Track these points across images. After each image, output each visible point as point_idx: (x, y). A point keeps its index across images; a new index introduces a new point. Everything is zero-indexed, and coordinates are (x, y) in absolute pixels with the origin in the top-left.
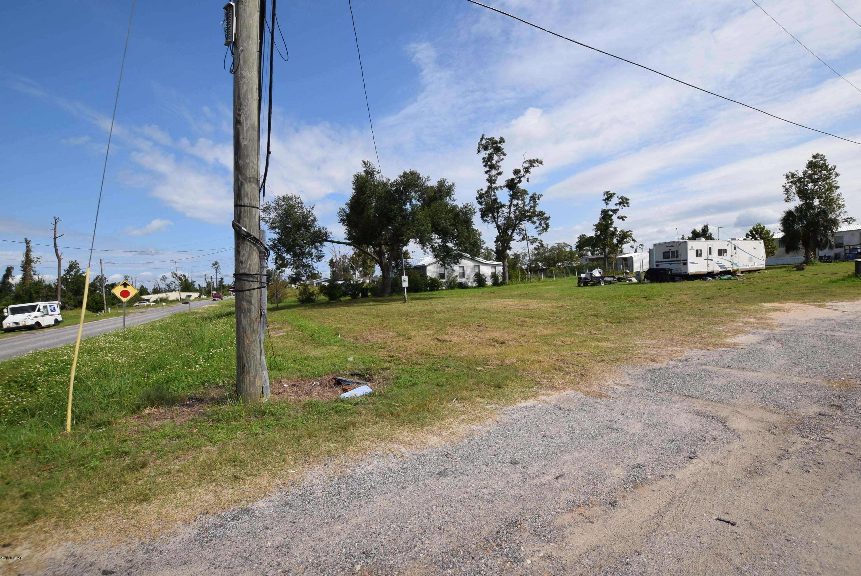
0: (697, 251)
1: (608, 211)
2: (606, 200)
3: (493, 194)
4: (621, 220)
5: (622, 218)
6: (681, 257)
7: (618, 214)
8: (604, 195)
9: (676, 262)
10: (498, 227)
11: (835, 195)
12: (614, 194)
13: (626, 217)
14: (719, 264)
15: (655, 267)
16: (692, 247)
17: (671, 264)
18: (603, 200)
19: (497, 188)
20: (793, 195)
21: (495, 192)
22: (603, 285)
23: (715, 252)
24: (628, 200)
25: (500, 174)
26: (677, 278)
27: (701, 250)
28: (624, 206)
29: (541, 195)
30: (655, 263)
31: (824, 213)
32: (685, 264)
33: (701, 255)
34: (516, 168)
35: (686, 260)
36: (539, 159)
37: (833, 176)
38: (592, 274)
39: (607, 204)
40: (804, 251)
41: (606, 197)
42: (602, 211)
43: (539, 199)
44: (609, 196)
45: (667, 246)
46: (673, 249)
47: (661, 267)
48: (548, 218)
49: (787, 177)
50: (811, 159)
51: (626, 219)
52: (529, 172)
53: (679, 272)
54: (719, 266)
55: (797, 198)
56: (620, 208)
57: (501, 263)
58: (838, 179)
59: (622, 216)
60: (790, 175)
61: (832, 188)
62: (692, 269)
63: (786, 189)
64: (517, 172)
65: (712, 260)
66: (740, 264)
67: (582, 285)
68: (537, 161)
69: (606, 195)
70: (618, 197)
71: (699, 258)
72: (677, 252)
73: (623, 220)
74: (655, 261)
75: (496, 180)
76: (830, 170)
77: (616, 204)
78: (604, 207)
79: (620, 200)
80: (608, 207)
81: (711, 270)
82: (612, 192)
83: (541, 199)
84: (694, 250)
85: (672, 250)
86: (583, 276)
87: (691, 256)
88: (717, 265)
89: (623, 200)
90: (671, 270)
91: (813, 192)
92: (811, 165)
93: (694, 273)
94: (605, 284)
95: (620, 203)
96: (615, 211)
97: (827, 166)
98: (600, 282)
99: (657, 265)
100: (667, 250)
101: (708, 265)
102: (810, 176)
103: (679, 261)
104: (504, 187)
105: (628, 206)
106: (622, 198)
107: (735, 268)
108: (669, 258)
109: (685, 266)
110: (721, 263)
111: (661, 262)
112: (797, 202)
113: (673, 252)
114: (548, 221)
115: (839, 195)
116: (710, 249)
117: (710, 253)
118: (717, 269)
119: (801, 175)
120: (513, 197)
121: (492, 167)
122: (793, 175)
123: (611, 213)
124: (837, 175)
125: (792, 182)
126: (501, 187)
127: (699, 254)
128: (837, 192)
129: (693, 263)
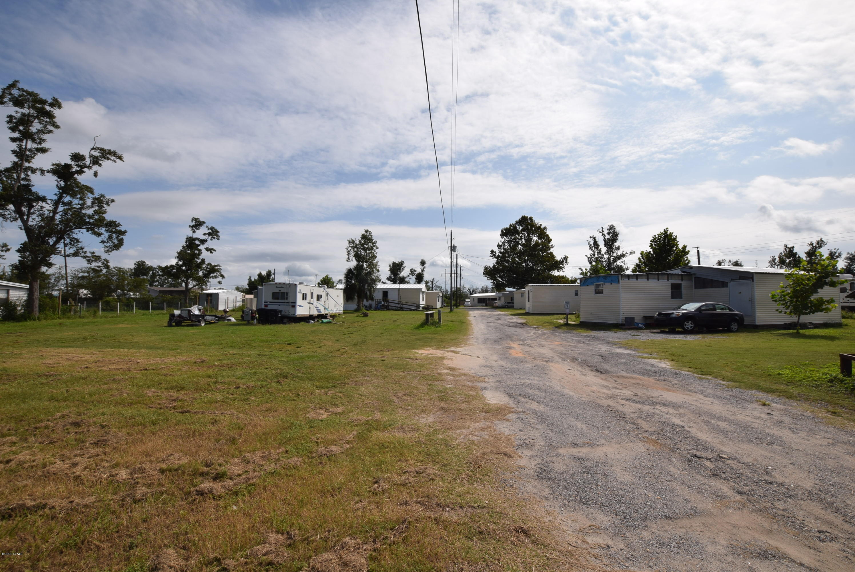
0: (303, 294)
1: (195, 239)
2: (193, 226)
3: (23, 176)
4: (209, 252)
5: (210, 250)
6: (290, 300)
7: (206, 245)
8: (192, 221)
9: (285, 304)
10: (28, 230)
11: (375, 262)
12: (204, 223)
13: (215, 250)
14: (317, 308)
15: (263, 307)
16: (300, 290)
17: (279, 305)
18: (190, 226)
19: (34, 171)
20: (352, 257)
21: (27, 175)
22: (203, 325)
23: (315, 297)
24: (218, 232)
25: (43, 151)
26: (285, 320)
27: (306, 294)
28: (214, 238)
29: (113, 201)
30: (264, 304)
31: (370, 273)
32: (294, 306)
33: (306, 299)
34: (77, 152)
35: (295, 303)
36: (119, 153)
37: (375, 248)
38: (190, 311)
39: (194, 232)
40: (356, 301)
41: (194, 223)
42: (187, 239)
43: (108, 205)
44: (197, 224)
45: (277, 287)
46: (283, 290)
47: (270, 307)
48: (124, 233)
49: (349, 242)
50: (364, 233)
51: (214, 252)
52: (100, 165)
53: (287, 313)
54: (317, 310)
55: (354, 259)
56: (209, 240)
57: (27, 286)
58: (377, 251)
59: (210, 247)
60: (351, 241)
61: (374, 257)
62: (301, 311)
63: (348, 252)
64: (77, 157)
65: (312, 304)
66: (329, 309)
67: (174, 324)
68: (114, 154)
69: (194, 222)
70: (207, 227)
71: (304, 301)
72: (287, 293)
73: (211, 253)
74: (263, 301)
75: (33, 157)
76: (374, 243)
77: (205, 234)
78: (190, 233)
79: (210, 231)
80: (195, 236)
81: (311, 313)
82: (201, 220)
83: (111, 204)
84: (301, 293)
85: (282, 291)
86: (177, 312)
87: (299, 300)
89: (212, 231)
90: (281, 311)
91: (364, 257)
92: (364, 237)
93: (300, 316)
94: (205, 324)
95: (209, 234)
96: (203, 242)
97: (372, 240)
98: (199, 322)
99: (266, 306)
100: (277, 290)
101: (310, 308)
102: (362, 245)
103: (288, 303)
104: (49, 172)
105: (218, 239)
106: (212, 228)
107: (327, 312)
108: (278, 299)
109: (293, 309)
111: (270, 302)
112: (353, 263)
113: (283, 294)
114: (122, 237)
115: (377, 262)
116: (312, 293)
117: (312, 298)
118: (315, 313)
119: (358, 242)
120: (64, 190)
121: (27, 135)
122: (353, 242)
123: (197, 242)
124: (377, 248)
125: (352, 247)
126: (42, 171)
127: (304, 297)
128: (376, 260)
129: (300, 306)
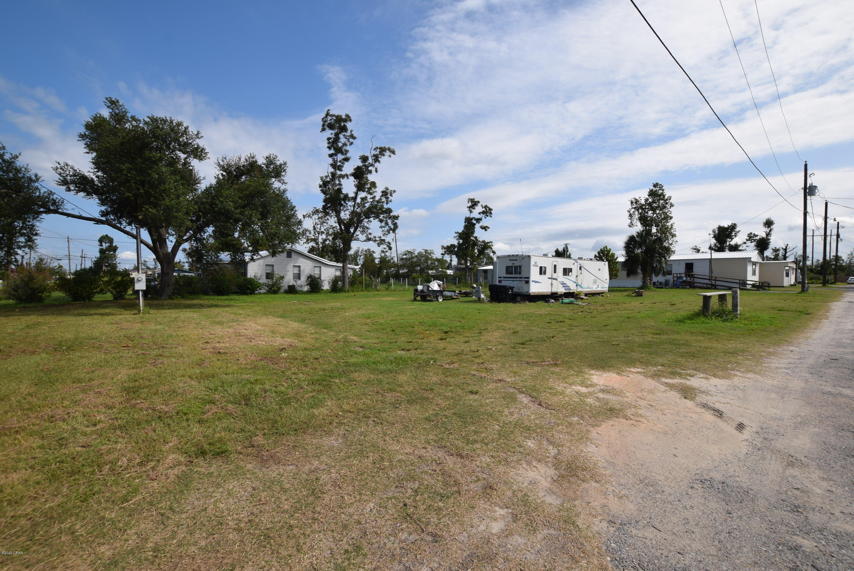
0: (541, 268)
1: (472, 219)
2: (470, 207)
3: (337, 182)
4: (484, 230)
5: (485, 228)
6: (524, 275)
7: (481, 224)
8: (468, 202)
9: (518, 279)
10: (340, 221)
11: (669, 224)
12: (479, 202)
13: (488, 228)
14: (564, 284)
15: (497, 283)
16: (536, 263)
17: (513, 281)
18: (468, 207)
19: (342, 176)
20: (635, 220)
21: (340, 181)
22: (441, 300)
23: (560, 271)
24: (492, 210)
25: (347, 159)
26: (518, 299)
27: (545, 267)
28: (487, 216)
29: (395, 191)
30: (498, 279)
31: (660, 240)
32: (527, 282)
33: (545, 273)
34: (363, 155)
35: (528, 278)
36: (392, 147)
37: (668, 206)
38: (428, 286)
39: (471, 212)
40: (641, 276)
41: (470, 204)
42: (466, 219)
43: (391, 195)
44: (474, 204)
45: (510, 260)
46: (517, 264)
47: (504, 283)
48: (397, 217)
49: (632, 203)
50: (652, 188)
51: (488, 230)
52: (379, 162)
53: (521, 291)
54: (564, 287)
55: (639, 224)
56: (483, 218)
57: (341, 265)
58: (672, 209)
59: (485, 225)
60: (634, 201)
61: (667, 218)
62: (534, 289)
63: (630, 215)
64: (364, 159)
65: (556, 279)
66: (585, 285)
67: (419, 298)
68: (389, 149)
69: (470, 203)
70: (482, 205)
71: (543, 276)
72: (520, 267)
73: (486, 230)
74: (497, 276)
75: (343, 166)
76: (667, 200)
77: (479, 213)
78: (468, 215)
79: (484, 209)
80: (472, 216)
81: (554, 290)
82: (476, 200)
83: (393, 195)
84: (537, 266)
85: (515, 265)
86: (420, 287)
87: (534, 274)
88: (562, 286)
89: (486, 209)
90: (512, 288)
91: (652, 219)
92: (652, 194)
93: (536, 294)
94: (443, 300)
95: (483, 213)
96: (478, 220)
97: (664, 196)
98: (437, 297)
99: (500, 282)
100: (510, 264)
101: (552, 285)
102: (650, 204)
103: (521, 278)
104: (350, 175)
105: (491, 217)
106: (486, 207)
107: (580, 289)
108: (512, 273)
109: (527, 285)
110: (565, 284)
111: (504, 278)
112: (638, 227)
113: (516, 267)
114: (396, 221)
115: (672, 225)
116: (555, 266)
117: (555, 272)
118: (561, 290)
119: (643, 202)
120: (360, 187)
121: (338, 150)
122: (637, 201)
123: (474, 222)
124: (672, 205)
125: (635, 208)
126: (347, 175)
127: (542, 271)
128: (671, 222)
129: (536, 282)
